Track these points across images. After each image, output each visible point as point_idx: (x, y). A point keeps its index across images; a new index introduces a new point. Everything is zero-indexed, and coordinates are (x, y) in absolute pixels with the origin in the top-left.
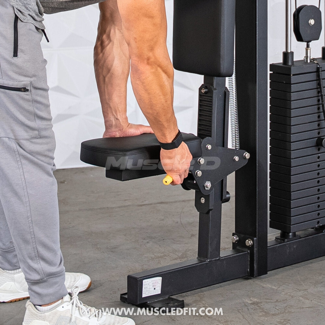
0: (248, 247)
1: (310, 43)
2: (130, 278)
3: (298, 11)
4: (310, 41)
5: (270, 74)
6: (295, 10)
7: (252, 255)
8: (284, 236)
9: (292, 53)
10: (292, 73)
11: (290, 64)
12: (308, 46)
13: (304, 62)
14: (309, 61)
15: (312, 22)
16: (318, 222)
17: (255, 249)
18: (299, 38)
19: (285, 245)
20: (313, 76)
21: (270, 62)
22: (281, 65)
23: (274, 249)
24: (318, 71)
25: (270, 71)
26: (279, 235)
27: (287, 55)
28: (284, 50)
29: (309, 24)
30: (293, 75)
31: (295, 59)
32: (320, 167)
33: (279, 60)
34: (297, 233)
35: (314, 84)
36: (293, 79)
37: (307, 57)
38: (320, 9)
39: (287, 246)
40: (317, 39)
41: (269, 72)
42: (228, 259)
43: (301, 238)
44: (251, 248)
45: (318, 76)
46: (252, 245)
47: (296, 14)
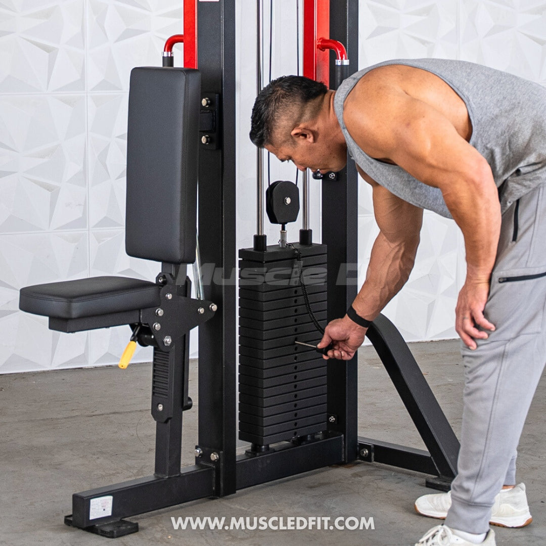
0: (213, 462)
1: (286, 225)
2: (75, 497)
3: (272, 187)
4: (286, 223)
5: (239, 261)
6: (268, 187)
7: (218, 471)
8: (256, 449)
9: (265, 237)
10: (265, 260)
11: (262, 248)
12: (283, 228)
13: (280, 247)
14: (285, 246)
15: (288, 201)
16: (295, 434)
17: (222, 464)
18: (273, 220)
19: (257, 459)
21: (239, 247)
22: (252, 250)
23: (243, 464)
24: (296, 257)
25: (240, 257)
26: (250, 448)
27: (260, 240)
28: (256, 234)
29: (284, 203)
30: (266, 262)
31: (268, 244)
32: (298, 370)
33: (250, 245)
34: (270, 446)
36: (267, 267)
37: (282, 241)
38: (298, 186)
39: (259, 460)
40: (294, 220)
41: (238, 259)
42: (189, 475)
43: (275, 451)
44: (217, 463)
46: (219, 460)
47: (270, 192)
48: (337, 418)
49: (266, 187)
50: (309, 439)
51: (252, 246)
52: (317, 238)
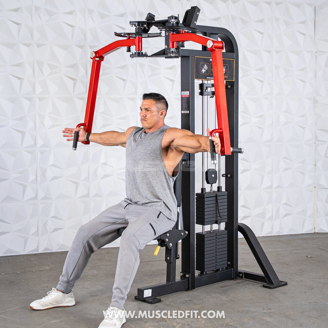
0: (187, 278)
1: (213, 185)
2: (139, 290)
4: (212, 184)
5: (196, 197)
6: (207, 170)
7: (189, 281)
8: (202, 273)
9: (205, 189)
10: (205, 197)
11: (204, 193)
12: (212, 186)
13: (210, 193)
14: (212, 192)
15: (213, 176)
16: (216, 268)
17: (190, 278)
18: (208, 183)
20: (214, 198)
21: (196, 192)
22: (201, 194)
23: (197, 279)
24: (216, 196)
26: (200, 273)
27: (203, 190)
28: (202, 187)
29: (212, 177)
30: (206, 198)
31: (206, 191)
33: (200, 192)
34: (207, 272)
35: (214, 202)
36: (206, 199)
37: (211, 190)
38: (216, 170)
39: (203, 277)
40: (215, 183)
41: (195, 197)
42: (179, 282)
44: (188, 278)
45: (216, 198)
46: (189, 277)
47: (207, 173)
48: (231, 263)
49: (205, 170)
50: (221, 270)
51: (201, 192)
52: (223, 189)
